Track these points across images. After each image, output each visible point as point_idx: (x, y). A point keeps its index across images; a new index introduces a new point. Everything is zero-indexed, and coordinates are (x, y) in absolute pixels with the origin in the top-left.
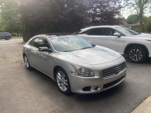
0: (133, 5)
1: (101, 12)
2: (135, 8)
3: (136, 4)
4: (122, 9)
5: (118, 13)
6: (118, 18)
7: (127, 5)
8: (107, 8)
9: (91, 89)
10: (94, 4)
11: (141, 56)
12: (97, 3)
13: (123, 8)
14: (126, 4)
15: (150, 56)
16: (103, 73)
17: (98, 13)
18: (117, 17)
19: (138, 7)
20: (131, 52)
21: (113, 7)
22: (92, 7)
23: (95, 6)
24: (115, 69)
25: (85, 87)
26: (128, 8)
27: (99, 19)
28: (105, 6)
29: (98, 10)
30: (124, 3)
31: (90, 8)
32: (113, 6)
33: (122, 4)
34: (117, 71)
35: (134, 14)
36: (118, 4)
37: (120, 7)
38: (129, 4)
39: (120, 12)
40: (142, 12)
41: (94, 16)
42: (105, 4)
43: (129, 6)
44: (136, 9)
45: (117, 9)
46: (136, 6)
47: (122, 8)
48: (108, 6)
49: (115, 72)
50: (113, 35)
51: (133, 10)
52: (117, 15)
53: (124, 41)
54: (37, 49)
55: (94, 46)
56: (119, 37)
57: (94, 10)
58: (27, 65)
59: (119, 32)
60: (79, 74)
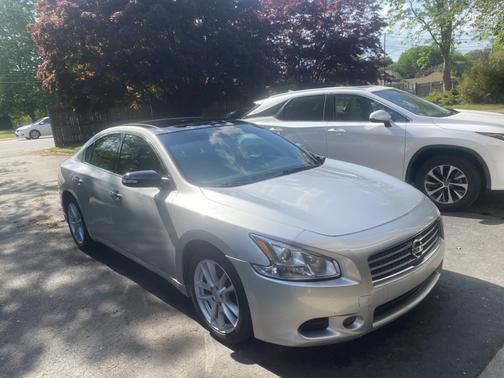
0: (420, 20)
1: (314, 40)
2: (427, 27)
3: (427, 12)
4: (385, 30)
5: (372, 43)
6: (372, 58)
7: (398, 17)
8: (336, 28)
10: (293, 13)
12: (302, 12)
13: (388, 28)
14: (395, 14)
15: (495, 186)
16: (371, 266)
17: (307, 43)
18: (367, 55)
19: (435, 21)
21: (356, 25)
22: (287, 25)
23: (294, 20)
24: (410, 249)
26: (402, 26)
27: (309, 63)
28: (328, 20)
29: (306, 33)
30: (390, 12)
31: (277, 29)
32: (354, 19)
33: (383, 14)
34: (418, 254)
35: (421, 44)
36: (369, 14)
37: (378, 24)
38: (405, 12)
39: (378, 41)
40: (447, 35)
41: (294, 53)
42: (327, 15)
43: (406, 20)
44: (430, 30)
45: (368, 31)
46: (427, 20)
47: (385, 25)
48: (338, 20)
49: (412, 257)
51: (418, 33)
52: (369, 50)
53: (406, 137)
54: (119, 179)
55: (319, 162)
56: (388, 124)
57: (291, 36)
58: (77, 233)
59: (386, 109)
60: (283, 273)
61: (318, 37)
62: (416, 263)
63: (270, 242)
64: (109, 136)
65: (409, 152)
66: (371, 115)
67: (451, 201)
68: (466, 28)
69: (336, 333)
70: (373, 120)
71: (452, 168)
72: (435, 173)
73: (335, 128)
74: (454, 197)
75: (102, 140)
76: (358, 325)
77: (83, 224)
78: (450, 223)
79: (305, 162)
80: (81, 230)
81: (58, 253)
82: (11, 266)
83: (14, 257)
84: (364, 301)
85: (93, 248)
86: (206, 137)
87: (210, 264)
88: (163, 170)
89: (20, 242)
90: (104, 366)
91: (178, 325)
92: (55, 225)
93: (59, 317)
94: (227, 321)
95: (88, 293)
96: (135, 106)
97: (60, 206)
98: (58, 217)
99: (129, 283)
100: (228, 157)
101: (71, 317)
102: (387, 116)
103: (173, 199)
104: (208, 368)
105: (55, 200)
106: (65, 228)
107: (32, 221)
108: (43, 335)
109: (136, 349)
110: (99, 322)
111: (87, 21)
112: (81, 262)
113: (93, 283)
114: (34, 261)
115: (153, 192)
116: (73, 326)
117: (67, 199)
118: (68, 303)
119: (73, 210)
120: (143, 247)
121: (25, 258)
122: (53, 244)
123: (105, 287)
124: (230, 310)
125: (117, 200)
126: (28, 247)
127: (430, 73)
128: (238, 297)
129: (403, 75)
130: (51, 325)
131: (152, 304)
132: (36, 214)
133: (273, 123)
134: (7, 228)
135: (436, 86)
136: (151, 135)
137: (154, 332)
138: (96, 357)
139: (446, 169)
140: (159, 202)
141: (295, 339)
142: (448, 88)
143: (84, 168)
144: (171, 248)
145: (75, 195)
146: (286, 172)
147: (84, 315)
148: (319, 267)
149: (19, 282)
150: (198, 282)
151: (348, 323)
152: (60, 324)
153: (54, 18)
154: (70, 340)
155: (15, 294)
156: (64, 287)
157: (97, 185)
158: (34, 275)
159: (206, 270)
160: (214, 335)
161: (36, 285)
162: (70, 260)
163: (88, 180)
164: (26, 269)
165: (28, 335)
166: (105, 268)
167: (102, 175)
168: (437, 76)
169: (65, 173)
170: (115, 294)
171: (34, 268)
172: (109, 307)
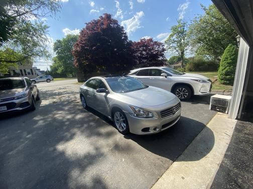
0: (175, 49)
2: (177, 51)
3: (177, 47)
4: (165, 52)
5: (162, 55)
6: (162, 59)
7: (169, 48)
8: (152, 51)
9: (149, 130)
10: (141, 47)
11: (187, 94)
12: (143, 47)
15: (195, 94)
16: (161, 114)
17: (144, 55)
18: (160, 58)
19: (179, 49)
20: (178, 90)
21: (158, 50)
23: (141, 49)
24: (172, 110)
25: (144, 128)
26: (170, 51)
27: (145, 61)
28: (150, 49)
29: (144, 52)
30: (167, 47)
31: (136, 52)
33: (165, 47)
34: (174, 112)
35: (175, 56)
36: (161, 47)
37: (164, 50)
38: (171, 47)
39: (164, 54)
40: (183, 53)
41: (141, 58)
43: (171, 49)
45: (161, 52)
46: (177, 49)
47: (166, 50)
48: (153, 49)
49: (172, 112)
50: (160, 75)
53: (171, 81)
54: (95, 90)
55: (148, 87)
56: (166, 77)
57: (140, 53)
58: (84, 105)
59: (166, 73)
60: (137, 116)
61: (147, 54)
62: (174, 114)
63: (134, 107)
64: (92, 79)
65: (172, 84)
67: (183, 98)
68: (188, 51)
69: (151, 132)
70: (162, 76)
71: (184, 89)
73: (152, 78)
74: (184, 96)
75: (90, 80)
76: (158, 130)
77: (85, 102)
78: (183, 103)
79: (143, 87)
81: (79, 109)
82: (67, 112)
83: (68, 110)
84: (159, 123)
85: (88, 108)
86: (117, 80)
87: (118, 113)
88: (107, 89)
89: (70, 106)
90: (91, 139)
91: (110, 128)
92: (78, 102)
93: (79, 126)
94: (123, 128)
95: (86, 120)
96: (98, 72)
97: (79, 97)
98: (79, 100)
99: (97, 117)
100: (123, 85)
101: (82, 126)
102: (166, 75)
103: (109, 96)
104: (118, 140)
105: (78, 96)
106: (81, 103)
107: (72, 101)
108: (75, 130)
109: (99, 135)
110: (89, 127)
111: (86, 49)
112: (85, 112)
113: (88, 117)
114: (73, 112)
115: (104, 94)
116: (83, 128)
117: (81, 96)
118: (81, 122)
119: (83, 98)
120: (101, 108)
121: (70, 111)
122: (78, 107)
123: (91, 118)
124: (124, 125)
125: (95, 96)
126: (71, 108)
127: (178, 63)
128: (126, 121)
129: (170, 64)
130: (77, 128)
131: (103, 123)
132: (73, 99)
133: (135, 76)
134: (66, 103)
135: (179, 66)
136: (103, 79)
137: (103, 130)
138: (89, 136)
139: (182, 89)
140: (106, 97)
141: (141, 133)
142: (183, 67)
143: (86, 88)
144: (108, 108)
145: (83, 95)
146: (139, 89)
147: (85, 125)
148: (147, 114)
149: (69, 117)
150: (115, 118)
151: (155, 129)
152: (79, 128)
153: (78, 49)
154: (82, 132)
155: (68, 120)
156: (80, 118)
157: (89, 92)
158: (73, 115)
159: (117, 114)
160: (119, 131)
161: (73, 118)
162: (82, 111)
163: (87, 91)
164: (71, 113)
165: (71, 130)
166: (91, 113)
167: (91, 89)
168: (180, 64)
169: (81, 89)
170: (94, 120)
171: (73, 113)
172: (92, 124)
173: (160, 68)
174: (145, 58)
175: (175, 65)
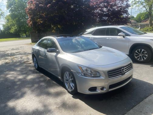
0: (142, 4)
2: (144, 7)
3: (144, 2)
4: (130, 8)
6: (126, 16)
7: (135, 4)
8: (115, 8)
9: (96, 89)
10: (101, 3)
11: (146, 56)
12: (104, 3)
14: (134, 2)
16: (108, 74)
17: (105, 12)
19: (147, 5)
21: (121, 6)
22: (99, 7)
23: (101, 5)
24: (121, 70)
25: (91, 88)
26: (136, 6)
27: (106, 18)
28: (112, 5)
29: (105, 9)
30: (132, 2)
31: (96, 8)
32: (120, 4)
34: (123, 72)
36: (125, 3)
37: (128, 6)
38: (137, 2)
39: (127, 11)
40: (151, 9)
41: (101, 15)
42: (112, 3)
43: (137, 4)
44: (145, 8)
45: (124, 8)
46: (144, 4)
47: (130, 6)
48: (115, 5)
49: (121, 73)
50: (117, 35)
51: (141, 8)
52: (125, 14)
53: (129, 41)
54: (46, 50)
56: (124, 37)
57: (100, 10)
58: (36, 65)
59: (124, 32)
60: (85, 75)
61: (109, 10)
63: (82, 67)
66: (119, 34)
67: (142, 60)
69: (99, 91)
70: (119, 36)
71: (143, 50)
72: (138, 51)
73: (109, 38)
76: (105, 90)
80: (37, 64)
81: (31, 70)
82: (19, 73)
83: (20, 71)
85: (40, 69)
86: (72, 40)
87: (68, 73)
88: (57, 48)
89: (21, 67)
90: (40, 97)
91: (60, 89)
92: (30, 64)
93: (30, 86)
94: (72, 88)
95: (37, 80)
97: (32, 58)
98: (31, 62)
99: (48, 78)
101: (33, 86)
102: (124, 34)
103: (59, 56)
104: (66, 99)
105: (30, 57)
106: (33, 64)
107: (24, 62)
108: (26, 89)
109: (48, 94)
110: (40, 87)
112: (36, 73)
113: (39, 78)
114: (25, 72)
115: (54, 54)
116: (33, 88)
117: (33, 56)
118: (33, 82)
119: (35, 59)
120: (52, 70)
121: (22, 71)
122: (30, 68)
123: (42, 79)
124: (72, 85)
125: (46, 56)
126: (23, 69)
127: (147, 21)
128: (74, 81)
129: (138, 22)
130: (28, 87)
131: (53, 83)
132: (26, 60)
133: (91, 36)
134: (18, 64)
135: (147, 25)
136: (55, 39)
137: (53, 90)
138: (39, 95)
139: (141, 50)
140: (56, 57)
141: (88, 92)
142: (151, 26)
143: (38, 48)
145: (35, 55)
147: (36, 85)
148: (95, 74)
149: (21, 77)
150: (65, 78)
151: (102, 89)
152: (30, 87)
154: (33, 91)
155: (20, 80)
156: (31, 79)
157: (41, 52)
158: (24, 76)
159: (67, 74)
161: (25, 78)
162: (33, 72)
163: (39, 51)
164: (23, 74)
165: (22, 89)
166: (42, 74)
167: (42, 50)
169: (33, 49)
170: (44, 81)
171: (24, 74)
172: (43, 84)
173: (118, 27)
174: (106, 15)
175: (142, 23)
